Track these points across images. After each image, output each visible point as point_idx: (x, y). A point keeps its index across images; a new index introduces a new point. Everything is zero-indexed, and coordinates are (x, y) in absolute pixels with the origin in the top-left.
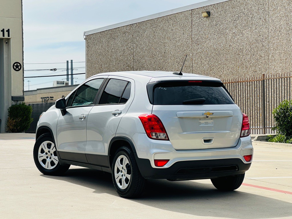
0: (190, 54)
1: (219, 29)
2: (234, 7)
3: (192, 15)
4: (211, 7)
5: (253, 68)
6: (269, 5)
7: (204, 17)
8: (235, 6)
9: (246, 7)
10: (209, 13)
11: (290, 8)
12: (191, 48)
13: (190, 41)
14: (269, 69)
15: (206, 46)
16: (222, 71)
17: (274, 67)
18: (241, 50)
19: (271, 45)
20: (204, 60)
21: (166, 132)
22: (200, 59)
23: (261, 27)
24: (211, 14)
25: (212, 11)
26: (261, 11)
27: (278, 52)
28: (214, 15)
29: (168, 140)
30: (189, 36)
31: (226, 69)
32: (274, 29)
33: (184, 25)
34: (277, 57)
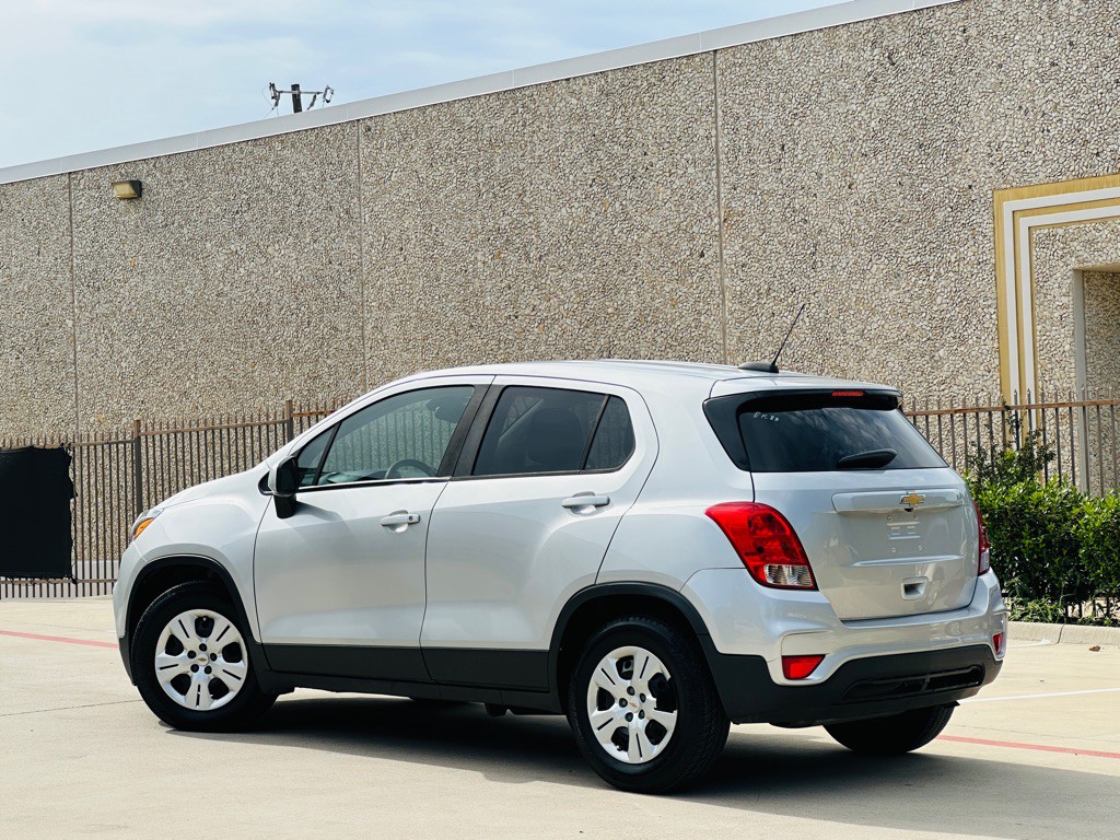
0: (67, 321)
1: (178, 241)
2: (233, 169)
3: (70, 193)
4: (145, 168)
5: (307, 368)
6: (359, 165)
7: (121, 199)
8: (236, 166)
9: (277, 169)
10: (137, 186)
11: (437, 178)
12: (69, 300)
13: (63, 279)
14: (365, 370)
15: (127, 294)
16: (192, 376)
17: (381, 362)
18: (264, 310)
19: (370, 292)
20: (119, 340)
21: (808, 563)
22: (107, 338)
23: (333, 235)
24: (145, 191)
25: (148, 181)
26: (331, 185)
27: (394, 315)
28: (158, 193)
29: (815, 588)
30: (59, 261)
31: (206, 369)
32: (382, 243)
33: (39, 223)
34: (391, 330)
